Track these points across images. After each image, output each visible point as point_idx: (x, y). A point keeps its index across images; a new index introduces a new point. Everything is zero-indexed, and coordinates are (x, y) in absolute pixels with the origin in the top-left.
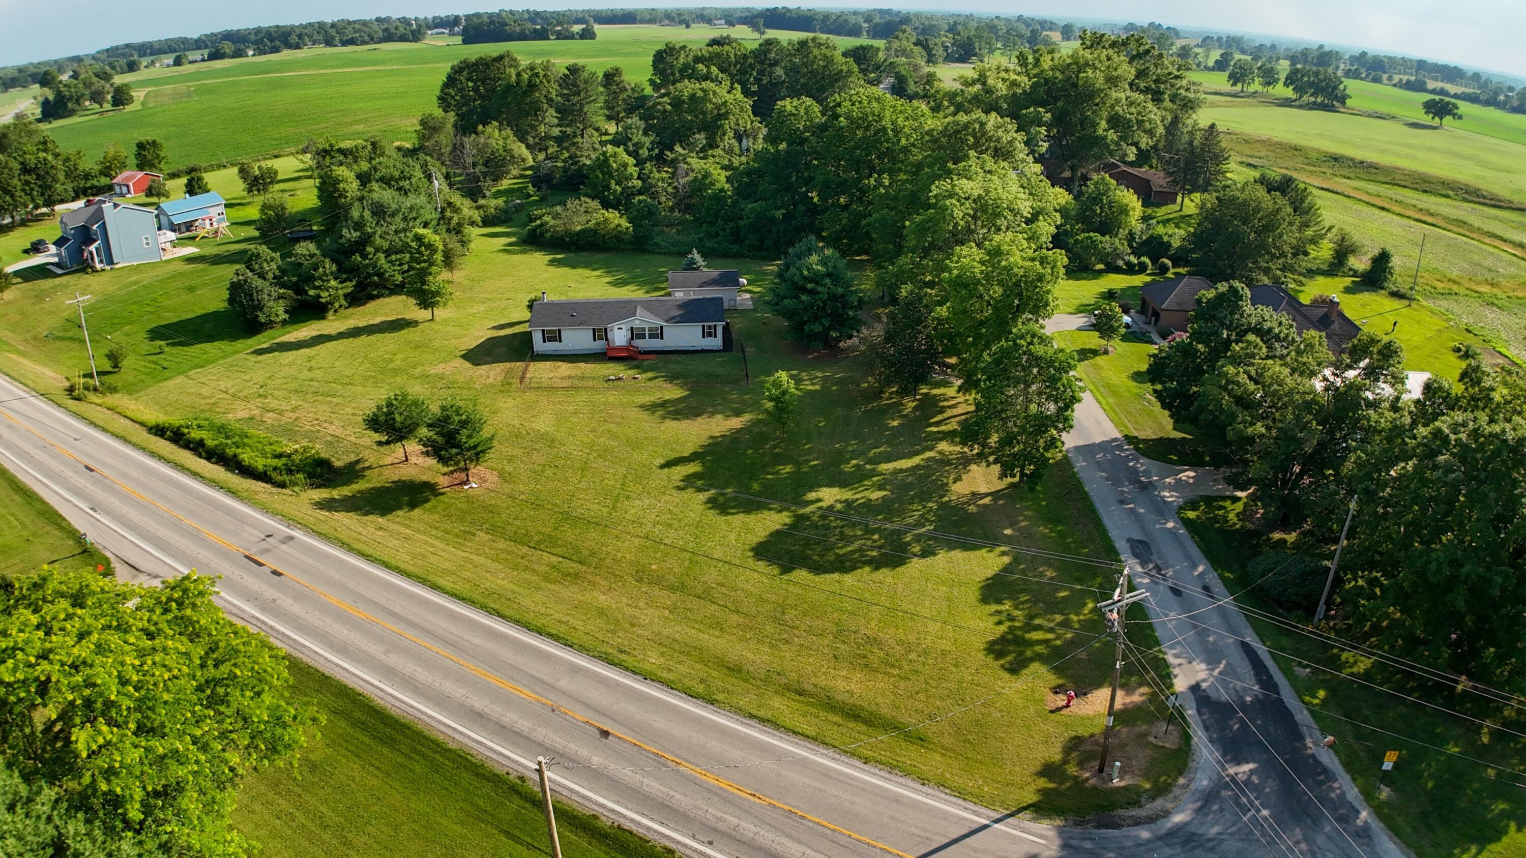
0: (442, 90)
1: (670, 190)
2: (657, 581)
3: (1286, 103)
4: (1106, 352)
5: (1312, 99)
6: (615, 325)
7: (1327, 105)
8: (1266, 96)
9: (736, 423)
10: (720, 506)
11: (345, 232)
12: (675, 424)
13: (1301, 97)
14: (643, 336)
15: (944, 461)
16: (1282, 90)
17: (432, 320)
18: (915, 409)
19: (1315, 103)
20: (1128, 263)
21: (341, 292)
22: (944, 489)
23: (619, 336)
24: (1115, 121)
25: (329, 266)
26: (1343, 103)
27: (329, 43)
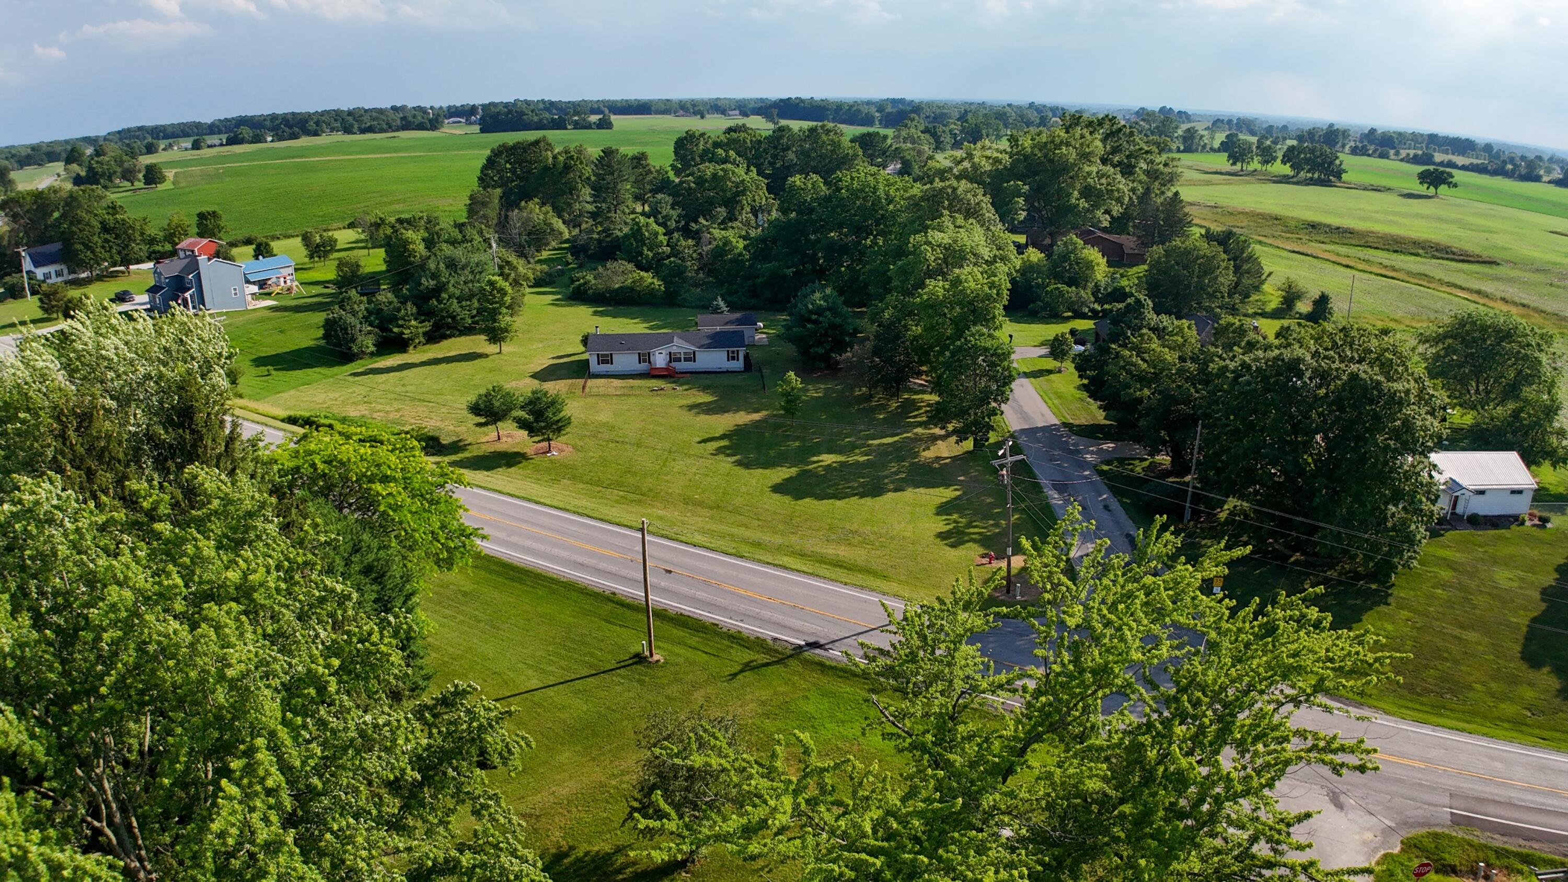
0: (482, 172)
1: (695, 255)
2: (701, 504)
3: (1284, 180)
4: (1060, 371)
5: (1309, 175)
6: (656, 351)
7: (1323, 181)
8: (1265, 173)
9: (756, 417)
10: (746, 465)
11: (423, 280)
12: (708, 417)
13: (1298, 173)
14: (679, 360)
15: (918, 439)
16: (1280, 168)
17: (500, 353)
18: (897, 407)
19: (1311, 179)
20: (1093, 310)
21: (420, 330)
22: (917, 455)
23: (660, 360)
24: (1087, 192)
25: (411, 308)
26: (1339, 178)
27: (348, 130)
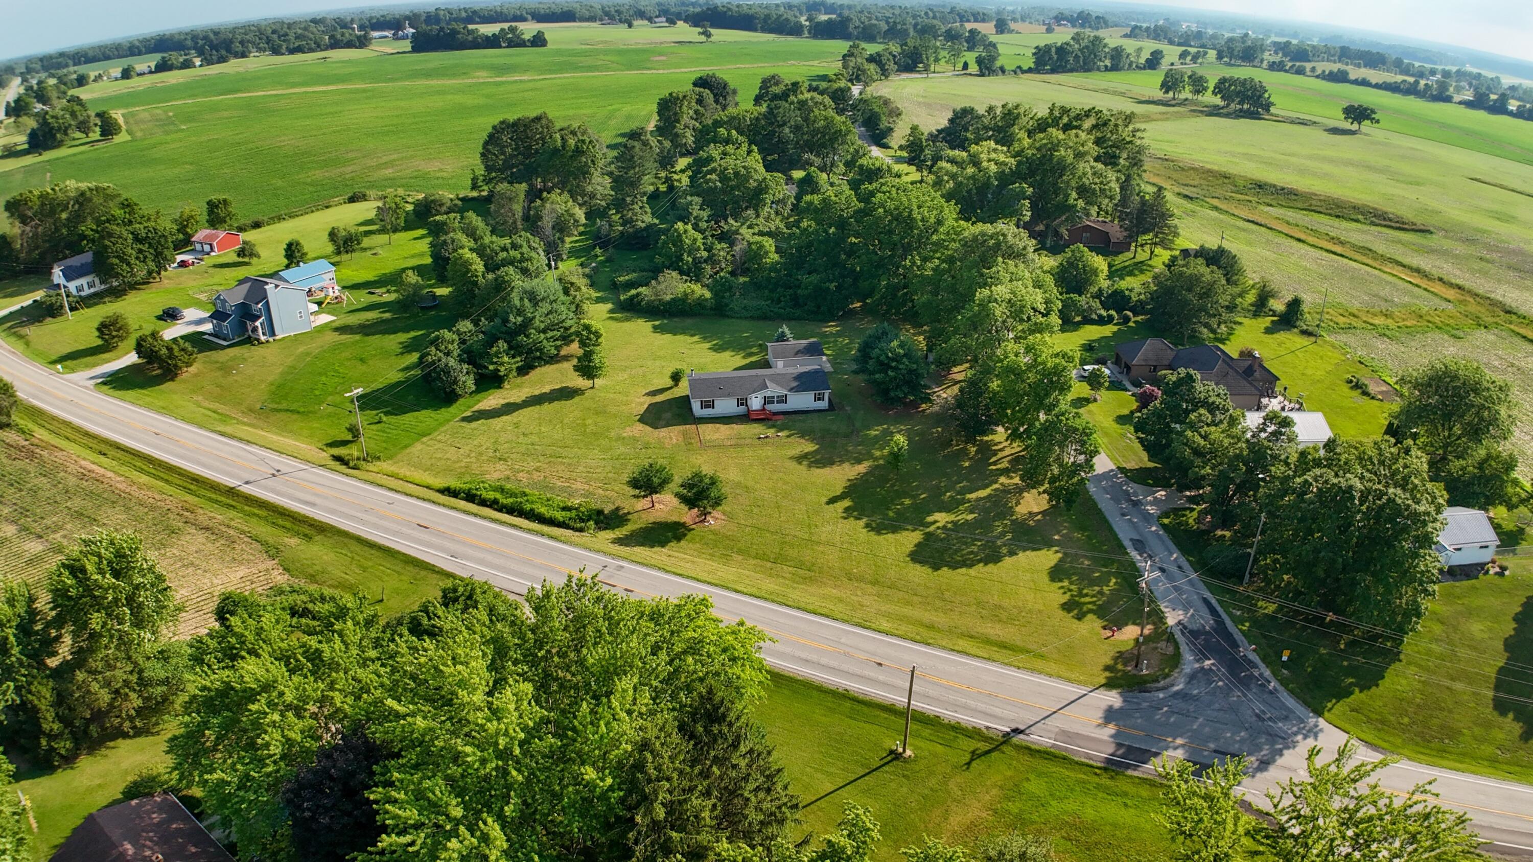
1: (729, 257)
2: (861, 579)
3: (1214, 112)
4: (1095, 400)
5: (1239, 107)
6: (753, 395)
7: (1253, 113)
8: (1196, 103)
9: (862, 468)
10: (878, 529)
12: (819, 471)
13: (1228, 105)
14: (773, 402)
15: (1006, 491)
16: (1210, 98)
17: (593, 388)
18: (977, 452)
19: (1241, 110)
20: (1100, 316)
21: (514, 366)
22: (1011, 511)
23: (756, 403)
24: (1083, 191)
25: (502, 345)
26: (1268, 110)
